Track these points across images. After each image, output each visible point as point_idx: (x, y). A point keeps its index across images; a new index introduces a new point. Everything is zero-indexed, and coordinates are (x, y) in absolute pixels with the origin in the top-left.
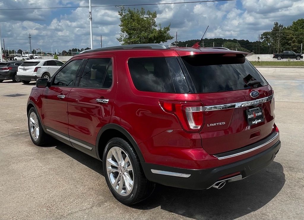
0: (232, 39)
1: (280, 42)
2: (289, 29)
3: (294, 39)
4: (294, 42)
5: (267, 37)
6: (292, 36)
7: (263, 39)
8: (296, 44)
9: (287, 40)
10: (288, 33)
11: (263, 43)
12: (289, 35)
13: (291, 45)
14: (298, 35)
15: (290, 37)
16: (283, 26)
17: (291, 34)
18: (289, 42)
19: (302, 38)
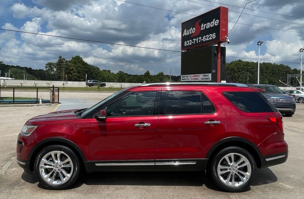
0: (16, 66)
1: (64, 72)
2: (69, 62)
3: (75, 70)
4: (75, 72)
5: (50, 67)
6: (73, 68)
7: (48, 68)
8: (76, 74)
9: (70, 70)
10: (70, 65)
11: (47, 71)
12: (71, 67)
13: (72, 75)
14: (77, 67)
15: (71, 68)
16: (65, 60)
17: (72, 66)
18: (71, 72)
19: (80, 70)
